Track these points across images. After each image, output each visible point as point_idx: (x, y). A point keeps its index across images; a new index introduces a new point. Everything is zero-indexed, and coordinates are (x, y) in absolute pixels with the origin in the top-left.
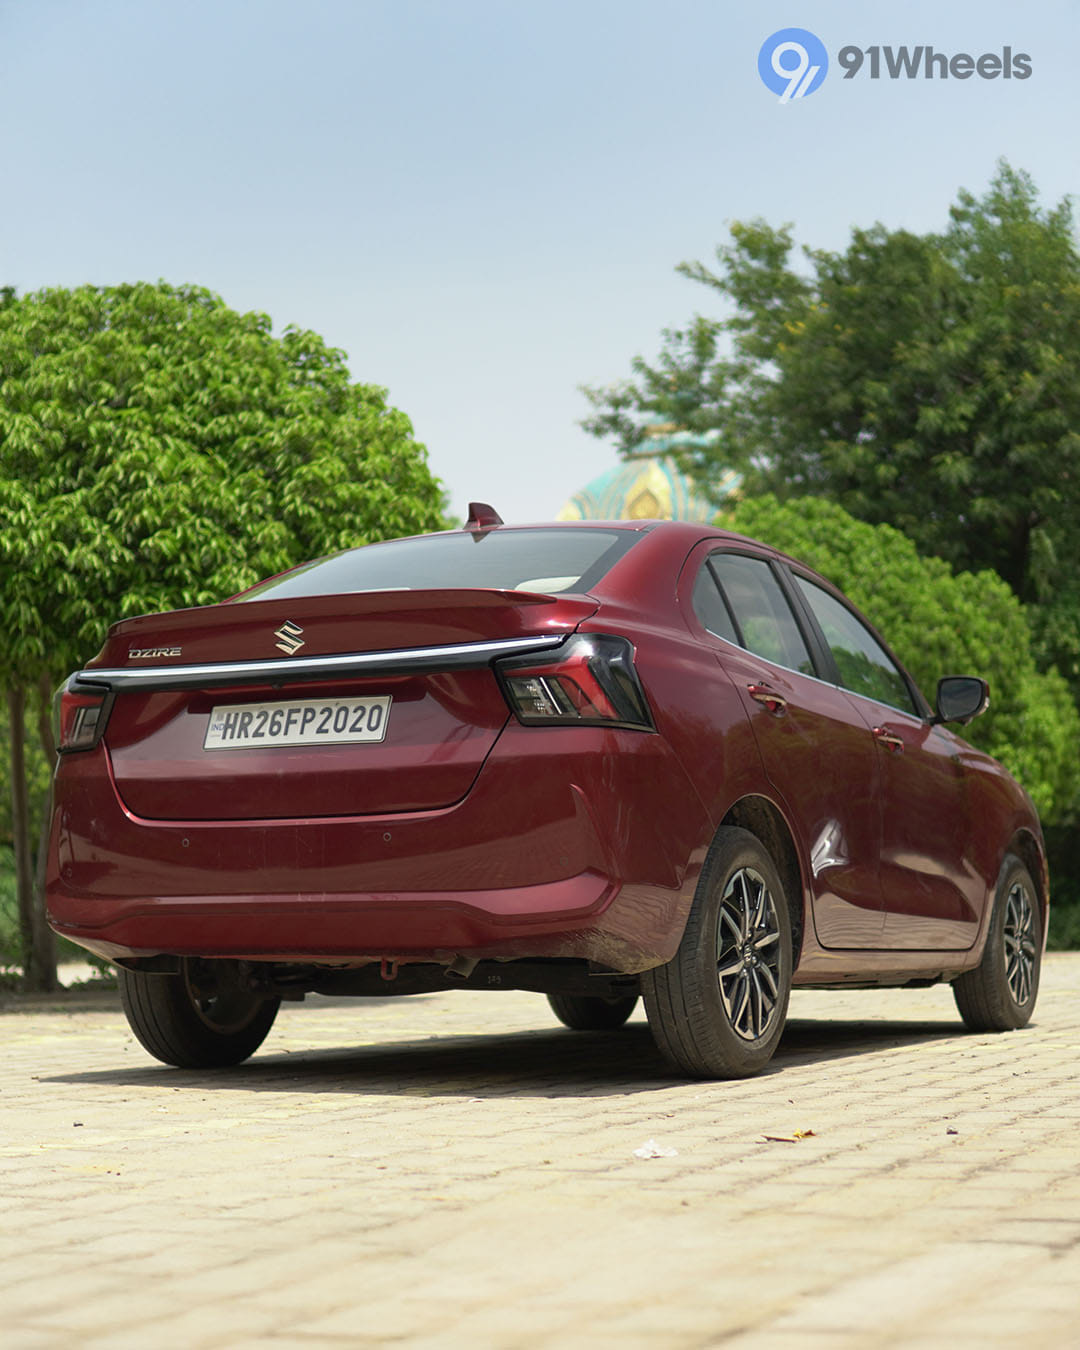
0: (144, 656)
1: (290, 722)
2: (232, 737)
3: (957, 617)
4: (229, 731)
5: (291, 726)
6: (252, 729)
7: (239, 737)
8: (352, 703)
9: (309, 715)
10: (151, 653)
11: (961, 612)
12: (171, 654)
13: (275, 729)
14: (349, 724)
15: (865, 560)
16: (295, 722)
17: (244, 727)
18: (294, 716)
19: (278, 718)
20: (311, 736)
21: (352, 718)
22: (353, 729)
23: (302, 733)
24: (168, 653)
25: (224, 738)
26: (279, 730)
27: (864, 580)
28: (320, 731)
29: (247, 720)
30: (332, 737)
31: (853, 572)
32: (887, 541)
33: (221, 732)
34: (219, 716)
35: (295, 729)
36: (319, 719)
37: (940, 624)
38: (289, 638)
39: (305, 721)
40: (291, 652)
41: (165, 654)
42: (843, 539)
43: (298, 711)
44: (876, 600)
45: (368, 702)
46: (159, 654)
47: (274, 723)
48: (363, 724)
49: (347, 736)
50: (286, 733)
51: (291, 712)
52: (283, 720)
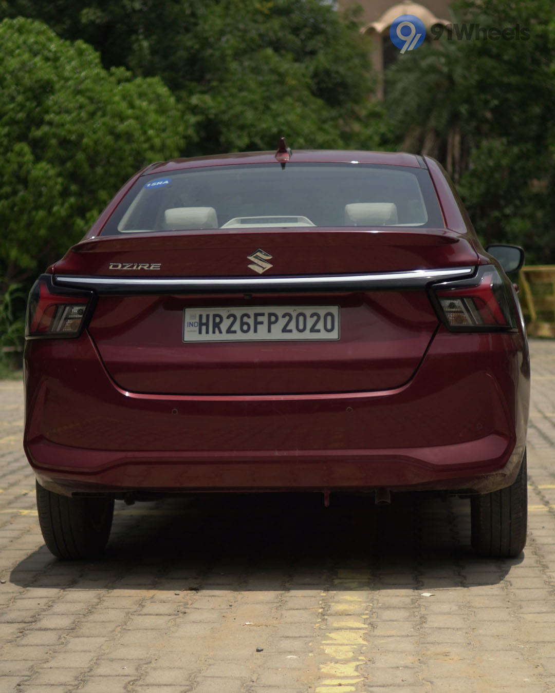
0: (125, 268)
1: (257, 323)
2: (207, 332)
3: (138, 112)
4: (204, 328)
5: (259, 326)
6: (224, 326)
7: (214, 332)
8: (308, 311)
9: (273, 319)
10: (132, 267)
11: (140, 108)
12: (151, 268)
13: (245, 328)
14: (309, 326)
15: (68, 68)
16: (262, 323)
17: (217, 326)
18: (260, 319)
19: (245, 319)
20: (276, 334)
21: (310, 322)
22: (313, 330)
23: (269, 331)
24: (149, 267)
25: (200, 332)
26: (249, 329)
27: (70, 83)
28: (285, 330)
29: (218, 320)
30: (295, 336)
31: (61, 77)
32: (81, 53)
33: (197, 329)
34: (191, 315)
35: (262, 329)
36: (282, 322)
37: (128, 118)
38: (260, 262)
39: (270, 323)
40: (261, 271)
41: (145, 268)
42: (50, 51)
43: (263, 314)
44: (81, 99)
45: (322, 311)
46: (139, 268)
47: (242, 324)
48: (320, 326)
49: (307, 335)
50: (255, 331)
51: (256, 315)
52: (251, 321)
